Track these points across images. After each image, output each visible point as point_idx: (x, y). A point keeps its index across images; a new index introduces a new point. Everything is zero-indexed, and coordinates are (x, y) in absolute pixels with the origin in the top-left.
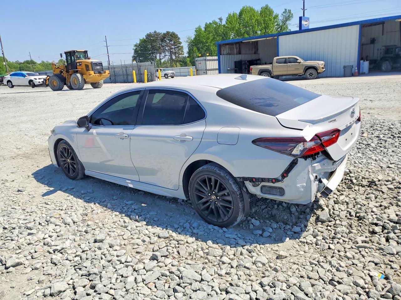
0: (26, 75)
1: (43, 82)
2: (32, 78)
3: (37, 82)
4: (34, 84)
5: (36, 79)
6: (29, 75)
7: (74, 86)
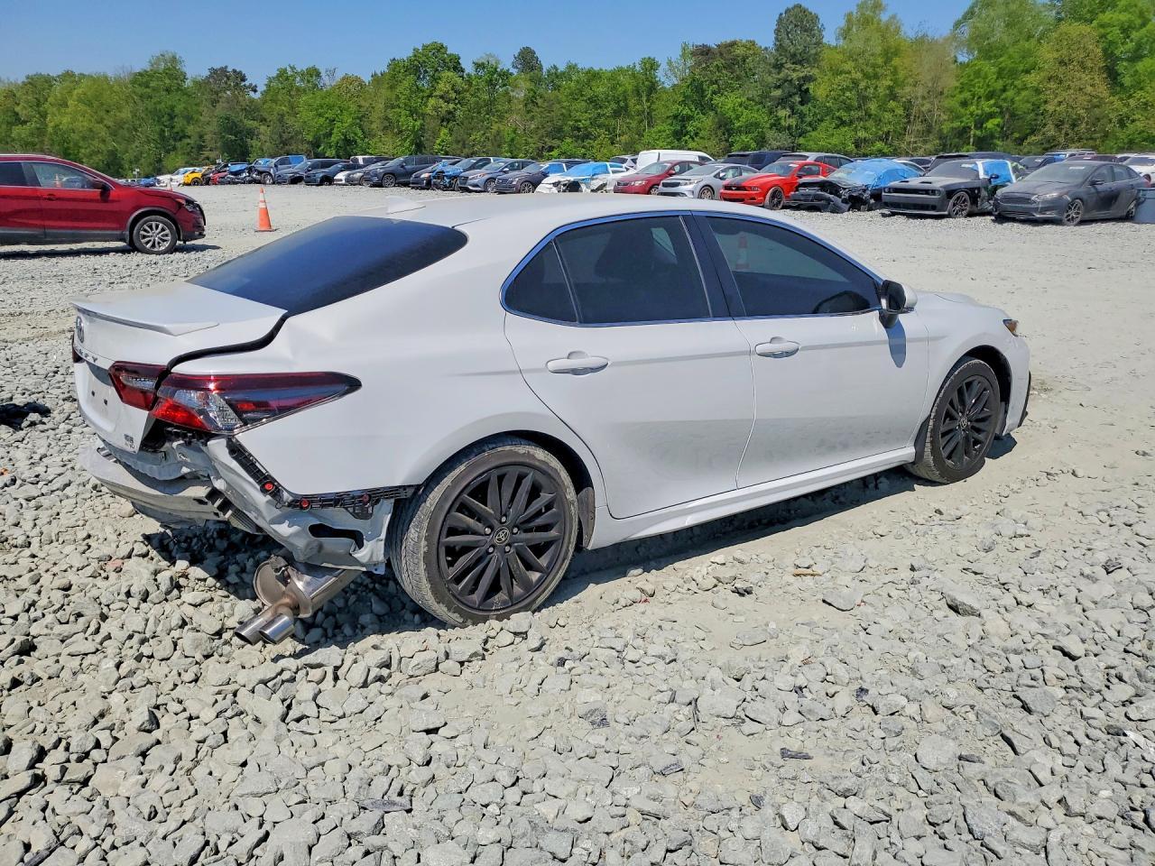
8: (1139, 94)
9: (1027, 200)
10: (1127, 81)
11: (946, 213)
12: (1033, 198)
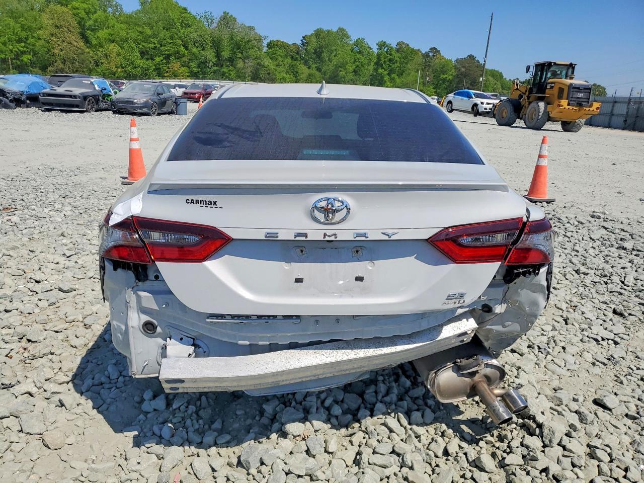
0: (473, 96)
1: (490, 109)
2: (478, 101)
3: (481, 109)
4: (478, 110)
5: (482, 103)
6: (478, 96)
7: (530, 122)
8: (101, 49)
9: (132, 103)
10: (94, 42)
11: (85, 109)
12: (135, 101)
